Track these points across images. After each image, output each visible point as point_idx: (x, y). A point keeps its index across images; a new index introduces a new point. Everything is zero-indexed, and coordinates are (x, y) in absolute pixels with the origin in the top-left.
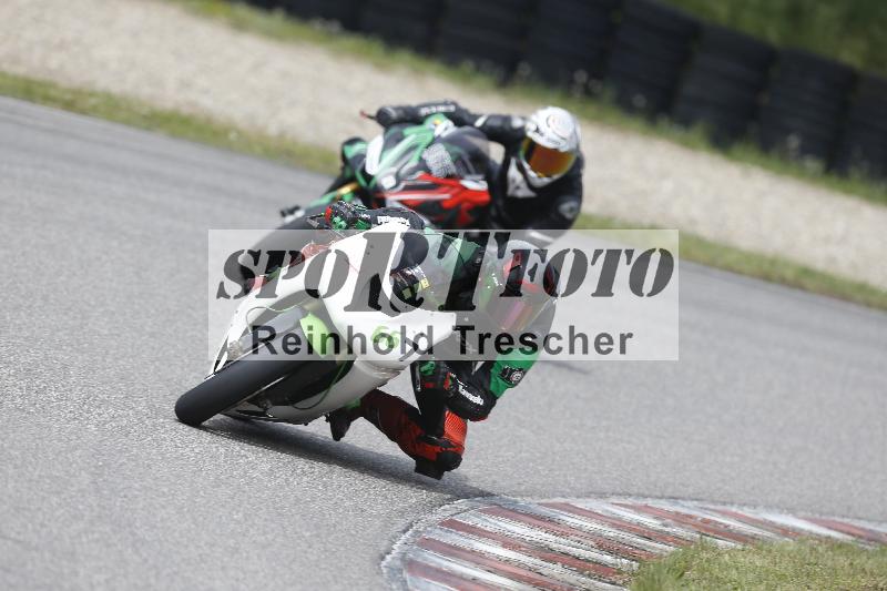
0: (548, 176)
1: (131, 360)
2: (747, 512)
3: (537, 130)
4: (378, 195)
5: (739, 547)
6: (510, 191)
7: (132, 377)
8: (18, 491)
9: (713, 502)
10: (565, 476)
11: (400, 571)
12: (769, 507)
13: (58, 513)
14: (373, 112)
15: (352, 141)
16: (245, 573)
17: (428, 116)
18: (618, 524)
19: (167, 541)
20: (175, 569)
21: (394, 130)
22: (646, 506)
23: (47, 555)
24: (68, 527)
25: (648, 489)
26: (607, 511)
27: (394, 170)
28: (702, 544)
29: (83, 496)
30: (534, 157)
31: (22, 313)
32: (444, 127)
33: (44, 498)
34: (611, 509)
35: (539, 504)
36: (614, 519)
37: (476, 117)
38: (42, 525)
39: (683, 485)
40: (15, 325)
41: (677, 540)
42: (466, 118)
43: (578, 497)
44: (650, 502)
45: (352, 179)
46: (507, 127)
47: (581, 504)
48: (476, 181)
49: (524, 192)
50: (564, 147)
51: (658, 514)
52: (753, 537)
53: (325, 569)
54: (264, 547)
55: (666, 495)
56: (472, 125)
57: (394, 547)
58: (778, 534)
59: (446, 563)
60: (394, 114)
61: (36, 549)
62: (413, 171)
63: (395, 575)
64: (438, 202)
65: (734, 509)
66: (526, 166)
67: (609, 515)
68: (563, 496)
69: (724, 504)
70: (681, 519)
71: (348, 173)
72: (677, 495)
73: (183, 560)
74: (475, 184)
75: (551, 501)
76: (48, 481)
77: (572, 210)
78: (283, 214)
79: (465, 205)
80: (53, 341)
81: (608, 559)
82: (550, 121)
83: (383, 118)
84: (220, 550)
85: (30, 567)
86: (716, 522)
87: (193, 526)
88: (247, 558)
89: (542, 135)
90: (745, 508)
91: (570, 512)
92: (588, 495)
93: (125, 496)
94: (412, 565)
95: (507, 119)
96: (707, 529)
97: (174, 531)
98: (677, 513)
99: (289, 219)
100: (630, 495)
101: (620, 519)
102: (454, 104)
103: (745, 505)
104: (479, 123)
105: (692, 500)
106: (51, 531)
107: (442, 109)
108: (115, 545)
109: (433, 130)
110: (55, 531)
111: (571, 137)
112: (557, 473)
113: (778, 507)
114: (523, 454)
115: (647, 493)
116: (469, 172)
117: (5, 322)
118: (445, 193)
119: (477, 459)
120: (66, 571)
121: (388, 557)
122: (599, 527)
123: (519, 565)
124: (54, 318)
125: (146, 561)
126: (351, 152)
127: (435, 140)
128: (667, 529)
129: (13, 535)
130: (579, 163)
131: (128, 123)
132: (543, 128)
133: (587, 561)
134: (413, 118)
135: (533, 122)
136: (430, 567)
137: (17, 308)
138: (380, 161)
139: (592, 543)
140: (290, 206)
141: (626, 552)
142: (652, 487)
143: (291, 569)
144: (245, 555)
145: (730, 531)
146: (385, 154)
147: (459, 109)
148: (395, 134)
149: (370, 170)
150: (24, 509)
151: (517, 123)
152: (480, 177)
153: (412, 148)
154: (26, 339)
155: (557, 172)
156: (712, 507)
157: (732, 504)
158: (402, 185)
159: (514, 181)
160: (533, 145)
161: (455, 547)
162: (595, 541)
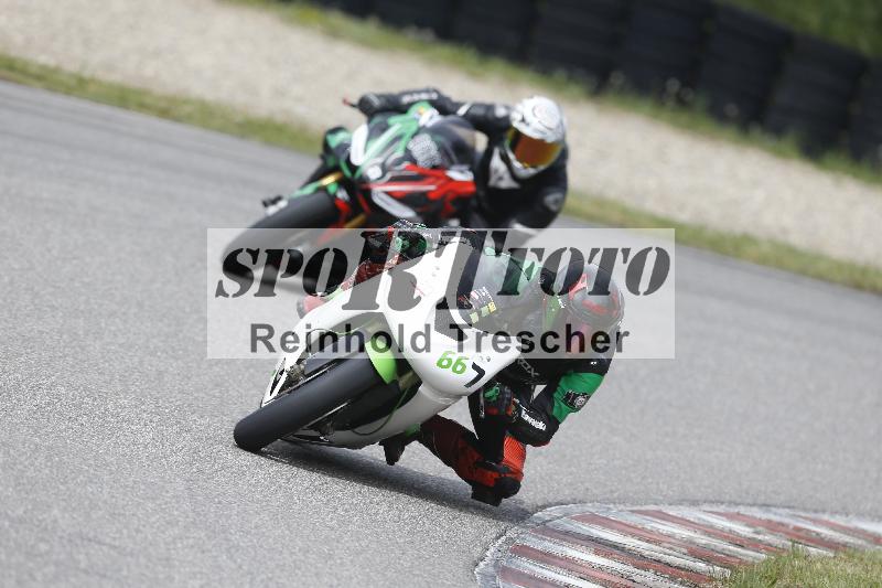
0: (533, 167)
1: (226, 367)
2: (840, 520)
3: (523, 120)
4: (364, 186)
5: (832, 555)
6: (492, 182)
7: (227, 384)
8: (113, 497)
9: (805, 510)
10: (658, 484)
11: (494, 578)
12: (861, 515)
13: (153, 519)
14: (355, 101)
15: (335, 131)
16: (338, 580)
17: (411, 104)
18: (709, 531)
19: (261, 546)
20: (270, 575)
21: (378, 119)
22: (738, 514)
23: (142, 560)
24: (163, 532)
25: (740, 497)
26: (699, 519)
27: (380, 160)
28: (794, 553)
29: (178, 502)
30: (520, 147)
31: (117, 320)
32: (428, 116)
33: (139, 504)
34: (704, 516)
35: (633, 512)
36: (707, 526)
37: (459, 105)
38: (138, 531)
39: (774, 492)
40: (110, 331)
41: (769, 547)
42: (449, 106)
43: (670, 504)
44: (742, 510)
45: (336, 169)
46: (490, 115)
47: (672, 511)
48: (462, 172)
49: (507, 183)
50: (550, 138)
51: (751, 522)
52: (845, 545)
53: (418, 575)
54: (358, 554)
55: (759, 502)
56: (454, 113)
57: (488, 553)
58: (870, 542)
59: (538, 570)
60: (376, 103)
61: (132, 555)
62: (399, 162)
63: (488, 581)
64: (424, 194)
65: (826, 517)
66: (511, 156)
67: (702, 523)
68: (656, 504)
69: (816, 511)
70: (773, 527)
71: (331, 162)
72: (768, 502)
73: (278, 566)
74: (461, 175)
75: (644, 508)
76: (143, 487)
77: (556, 202)
78: (266, 204)
79: (450, 196)
80: (148, 347)
81: (701, 566)
82: (536, 112)
83: (365, 106)
84: (314, 556)
85: (125, 573)
86: (808, 530)
87: (287, 532)
88: (341, 564)
89: (528, 124)
90: (838, 517)
91: (664, 519)
92: (680, 502)
93: (220, 503)
94: (505, 572)
95: (490, 108)
96: (799, 537)
97: (269, 537)
98: (770, 521)
99: (272, 210)
100: (722, 503)
101: (712, 527)
102: (436, 91)
103: (836, 513)
104: (462, 111)
105: (784, 507)
106: (146, 538)
107: (424, 96)
108: (210, 551)
109: (417, 120)
110: (150, 537)
111: (558, 127)
112: (650, 480)
113: (870, 515)
114: (616, 462)
115: (739, 500)
116: (452, 163)
117: (101, 328)
118: (430, 184)
119: (569, 466)
120: (161, 576)
121: (482, 564)
122: (692, 534)
123: (613, 572)
124: (149, 325)
125: (240, 567)
126: (334, 141)
127: (420, 131)
128: (760, 537)
129: (108, 540)
130: (564, 155)
131: (222, 130)
132: (529, 118)
133: (678, 568)
134: (395, 106)
135: (518, 112)
136: (524, 574)
137: (112, 314)
138: (365, 150)
139: (685, 551)
140: (272, 196)
141: (718, 559)
142: (744, 495)
143: (384, 575)
144: (339, 561)
145: (822, 539)
146: (369, 144)
147: (441, 97)
148: (381, 123)
149: (355, 161)
150: (119, 515)
151: (500, 112)
152: (465, 167)
153: (397, 138)
154: (121, 345)
155: (542, 164)
156: (803, 514)
157: (824, 511)
158: (389, 176)
159: (496, 171)
160: (518, 135)
161: (549, 554)
162: (687, 548)
